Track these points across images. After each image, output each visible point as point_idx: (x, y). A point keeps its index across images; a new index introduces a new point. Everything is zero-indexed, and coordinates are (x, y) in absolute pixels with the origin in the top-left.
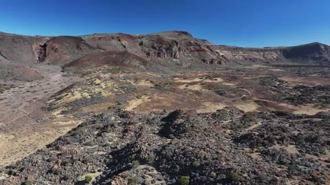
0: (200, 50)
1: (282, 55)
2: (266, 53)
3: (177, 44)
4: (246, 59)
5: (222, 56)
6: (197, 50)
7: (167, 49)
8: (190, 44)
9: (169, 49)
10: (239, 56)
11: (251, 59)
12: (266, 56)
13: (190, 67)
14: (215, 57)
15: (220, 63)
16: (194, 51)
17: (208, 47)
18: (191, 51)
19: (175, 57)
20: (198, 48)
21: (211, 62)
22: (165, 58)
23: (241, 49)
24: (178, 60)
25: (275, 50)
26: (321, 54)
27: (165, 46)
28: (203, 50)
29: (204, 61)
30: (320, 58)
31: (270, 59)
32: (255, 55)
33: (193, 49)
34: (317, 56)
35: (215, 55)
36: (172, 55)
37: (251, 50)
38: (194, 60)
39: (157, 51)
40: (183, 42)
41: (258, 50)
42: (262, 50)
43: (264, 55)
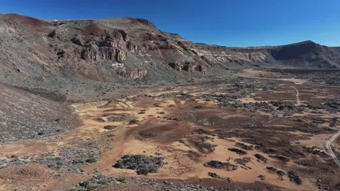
0: (166, 48)
1: (270, 56)
2: (253, 53)
3: (124, 35)
4: (231, 61)
5: (202, 57)
6: (162, 48)
7: (101, 45)
8: (149, 37)
9: (105, 44)
10: (222, 57)
11: (236, 61)
12: (253, 57)
13: (145, 79)
14: (190, 59)
15: (199, 69)
16: (156, 48)
17: (179, 43)
18: (151, 49)
19: (117, 59)
20: (162, 43)
21: (186, 68)
22: (96, 61)
23: (224, 48)
24: (122, 65)
25: (261, 50)
26: (317, 54)
27: (97, 39)
28: (172, 48)
29: (173, 65)
30: (317, 59)
31: (258, 61)
32: (240, 56)
33: (153, 46)
34: (314, 57)
35: (191, 55)
36: (110, 54)
37: (235, 50)
38: (155, 64)
39: (80, 48)
40: (138, 34)
41: (242, 50)
42: (247, 50)
43: (250, 56)
